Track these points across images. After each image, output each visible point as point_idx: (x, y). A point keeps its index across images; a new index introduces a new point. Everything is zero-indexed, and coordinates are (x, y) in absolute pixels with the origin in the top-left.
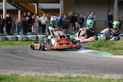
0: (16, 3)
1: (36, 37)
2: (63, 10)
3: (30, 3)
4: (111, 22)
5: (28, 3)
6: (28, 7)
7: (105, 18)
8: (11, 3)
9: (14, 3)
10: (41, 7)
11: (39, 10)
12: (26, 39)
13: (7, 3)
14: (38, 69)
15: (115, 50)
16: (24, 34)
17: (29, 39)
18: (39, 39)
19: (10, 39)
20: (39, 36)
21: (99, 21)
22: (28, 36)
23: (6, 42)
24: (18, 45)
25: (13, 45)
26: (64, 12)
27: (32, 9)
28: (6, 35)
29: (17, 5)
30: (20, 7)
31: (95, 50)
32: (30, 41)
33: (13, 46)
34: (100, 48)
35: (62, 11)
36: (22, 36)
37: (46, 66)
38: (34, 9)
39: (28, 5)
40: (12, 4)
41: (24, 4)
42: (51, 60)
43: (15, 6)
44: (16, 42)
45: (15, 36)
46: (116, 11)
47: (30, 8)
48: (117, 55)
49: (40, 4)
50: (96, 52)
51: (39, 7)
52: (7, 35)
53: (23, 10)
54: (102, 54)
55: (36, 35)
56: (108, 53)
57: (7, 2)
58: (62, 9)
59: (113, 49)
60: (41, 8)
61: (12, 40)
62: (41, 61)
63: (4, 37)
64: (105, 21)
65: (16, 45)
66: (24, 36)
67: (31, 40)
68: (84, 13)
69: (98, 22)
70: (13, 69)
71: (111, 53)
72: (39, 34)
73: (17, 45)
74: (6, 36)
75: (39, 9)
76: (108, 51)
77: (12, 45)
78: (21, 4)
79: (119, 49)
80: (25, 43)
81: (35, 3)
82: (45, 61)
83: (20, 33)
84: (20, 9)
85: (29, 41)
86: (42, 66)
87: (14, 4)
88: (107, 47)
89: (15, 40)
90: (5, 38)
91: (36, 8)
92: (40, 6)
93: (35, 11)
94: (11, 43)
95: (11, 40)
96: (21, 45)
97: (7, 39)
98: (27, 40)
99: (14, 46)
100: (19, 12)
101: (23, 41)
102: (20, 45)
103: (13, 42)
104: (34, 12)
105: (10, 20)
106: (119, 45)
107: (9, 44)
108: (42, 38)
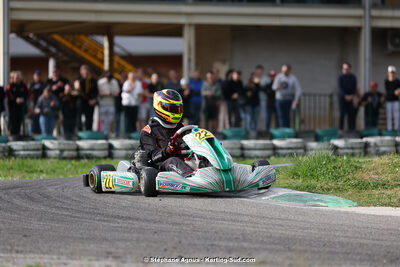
0: (40, 36)
1: (107, 147)
2: (192, 56)
3: (86, 35)
4: (348, 98)
5: (80, 33)
6: (80, 47)
7: (330, 85)
8: (26, 34)
9: (35, 35)
10: (124, 49)
11: (117, 59)
12: (74, 153)
13: (13, 36)
14: (113, 250)
15: (362, 190)
17: (84, 152)
18: (117, 153)
19: (22, 153)
20: (116, 143)
21: (310, 95)
22: (81, 144)
23: (11, 162)
24: (47, 173)
25: (32, 172)
26: (197, 64)
27: (95, 56)
28: (8, 141)
29: (43, 43)
30: (53, 49)
31: (296, 188)
32: (86, 161)
33: (31, 175)
34: (313, 182)
35: (189, 60)
36: (60, 144)
37: (138, 240)
38: (99, 56)
39: (78, 44)
40: (27, 39)
41: (67, 40)
42: (155, 222)
43: (36, 45)
44: (40, 164)
45: (38, 143)
46: (367, 63)
47: (86, 51)
48: (368, 204)
49: (118, 40)
50: (301, 196)
51: (117, 49)
52: (10, 138)
53: (65, 58)
54: (322, 201)
55: (106, 138)
56: (341, 200)
57: (12, 32)
58: (189, 53)
59: (356, 185)
60: (123, 53)
61: (29, 155)
63: (3, 145)
64: (331, 96)
65: (42, 171)
66: (66, 142)
67: (89, 157)
68: (260, 67)
69: (307, 98)
70: (30, 252)
71: (349, 197)
72: (117, 137)
73: (44, 174)
74: (9, 144)
75: (117, 54)
76: (338, 191)
77: (27, 172)
78: (57, 37)
79: (376, 186)
80: (69, 166)
81: (103, 34)
82: (136, 224)
83: (55, 133)
84: (54, 56)
85: (82, 158)
86: (126, 240)
87: (35, 38)
88: (336, 178)
89: (38, 158)
90: (4, 148)
91: (106, 52)
92: (119, 46)
93: (102, 61)
94: (27, 166)
95: (25, 157)
96: (59, 171)
97: (11, 152)
98: (79, 156)
99: (35, 176)
100: (52, 64)
101: (65, 158)
102: (54, 171)
103: (30, 162)
104: (98, 64)
105: (22, 90)
106: (377, 174)
107: (20, 170)
108: (126, 149)
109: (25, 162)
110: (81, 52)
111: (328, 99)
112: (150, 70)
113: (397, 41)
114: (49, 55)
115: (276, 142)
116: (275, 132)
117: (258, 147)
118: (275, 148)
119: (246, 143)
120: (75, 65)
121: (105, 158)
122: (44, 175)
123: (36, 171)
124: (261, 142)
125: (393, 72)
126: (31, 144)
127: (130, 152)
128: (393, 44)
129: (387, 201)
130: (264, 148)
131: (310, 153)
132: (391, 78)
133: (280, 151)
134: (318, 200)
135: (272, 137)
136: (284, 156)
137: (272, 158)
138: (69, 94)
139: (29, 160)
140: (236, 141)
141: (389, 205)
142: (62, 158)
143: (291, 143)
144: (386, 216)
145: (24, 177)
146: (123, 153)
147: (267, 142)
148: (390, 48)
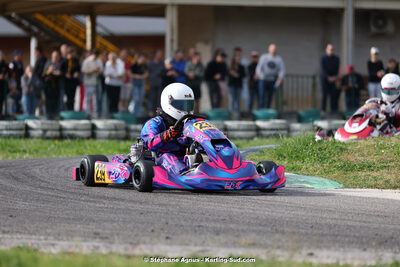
0: (22, 16)
1: (90, 127)
2: (175, 37)
3: (69, 14)
4: (331, 79)
5: (62, 13)
6: (62, 27)
7: (314, 67)
8: (8, 13)
9: (18, 14)
10: (106, 29)
11: (99, 39)
12: (57, 133)
14: (100, 231)
15: (349, 171)
16: (51, 118)
17: (66, 133)
18: (100, 133)
19: (5, 132)
20: (99, 124)
22: (65, 124)
24: (30, 153)
25: (15, 152)
26: (180, 44)
27: (77, 36)
29: (25, 23)
30: (35, 29)
32: (69, 141)
33: (14, 154)
34: (299, 163)
35: (172, 41)
36: (42, 124)
37: (124, 222)
38: (82, 36)
39: (61, 23)
40: (9, 18)
41: (50, 19)
42: (141, 203)
43: (18, 24)
44: (23, 143)
45: (22, 122)
46: (350, 45)
47: (68, 31)
48: (354, 186)
49: (100, 20)
51: (99, 29)
53: (47, 38)
54: (308, 183)
56: (327, 181)
58: (172, 34)
59: (342, 167)
60: (105, 33)
61: (12, 135)
62: (107, 204)
64: (314, 77)
65: (25, 151)
66: (49, 122)
67: (72, 137)
71: (335, 179)
72: (100, 117)
73: (28, 153)
75: (99, 34)
76: (326, 173)
77: (10, 151)
78: (39, 17)
79: (362, 169)
80: (53, 146)
81: (85, 14)
82: (123, 205)
83: (37, 113)
84: (36, 35)
85: (66, 138)
86: (113, 221)
87: (17, 18)
88: (322, 160)
89: (20, 137)
91: (89, 32)
92: (102, 26)
93: (85, 41)
94: (10, 146)
95: (8, 137)
96: (41, 151)
98: (62, 135)
99: (18, 155)
100: (33, 44)
101: (48, 138)
102: (37, 151)
103: (13, 142)
104: (80, 43)
106: (363, 155)
107: (3, 149)
108: (110, 130)
109: (8, 142)
110: (63, 32)
111: (310, 80)
112: (132, 50)
113: (380, 22)
114: (31, 34)
115: (260, 123)
116: (258, 112)
117: (241, 128)
118: (258, 130)
119: (229, 124)
121: (88, 138)
122: (27, 155)
123: (19, 151)
124: (245, 123)
125: (376, 54)
126: (14, 123)
127: (113, 132)
128: (376, 26)
129: (373, 183)
130: (248, 129)
131: (294, 134)
132: (373, 60)
133: (264, 132)
134: (304, 182)
135: (255, 118)
136: (268, 137)
137: (256, 139)
138: (51, 74)
139: (12, 139)
140: (219, 122)
141: (375, 187)
142: (44, 137)
143: (275, 124)
144: (373, 198)
145: (7, 156)
146: (107, 133)
147: (251, 123)
148: (373, 29)
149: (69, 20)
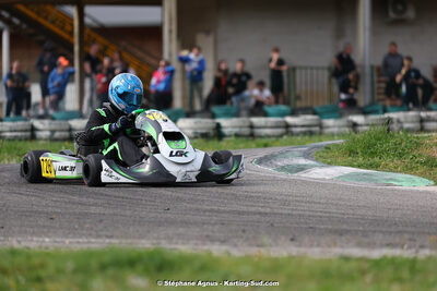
2: (174, 27)
3: (54, 4)
6: (46, 18)
7: (327, 58)
10: (94, 20)
11: (87, 31)
21: (306, 68)
26: (179, 36)
27: (62, 28)
35: (170, 31)
38: (68, 28)
39: (45, 14)
41: (32, 10)
45: (27, 122)
46: (367, 32)
47: (53, 22)
49: (89, 10)
51: (87, 20)
53: (31, 31)
54: (395, 180)
56: (417, 179)
58: (170, 24)
60: (95, 25)
64: (330, 69)
75: (88, 26)
81: (72, 3)
91: (76, 23)
92: (90, 17)
93: (71, 33)
94: (15, 149)
95: (13, 139)
98: (71, 136)
101: (56, 140)
104: (66, 36)
110: (47, 24)
111: (326, 73)
112: (124, 43)
113: (399, 7)
119: (255, 120)
120: (41, 38)
124: (272, 120)
126: (19, 124)
128: (395, 11)
130: (277, 126)
134: (391, 179)
137: (285, 137)
139: (17, 142)
142: (53, 140)
147: (279, 119)
148: (392, 14)
149: (53, 11)
